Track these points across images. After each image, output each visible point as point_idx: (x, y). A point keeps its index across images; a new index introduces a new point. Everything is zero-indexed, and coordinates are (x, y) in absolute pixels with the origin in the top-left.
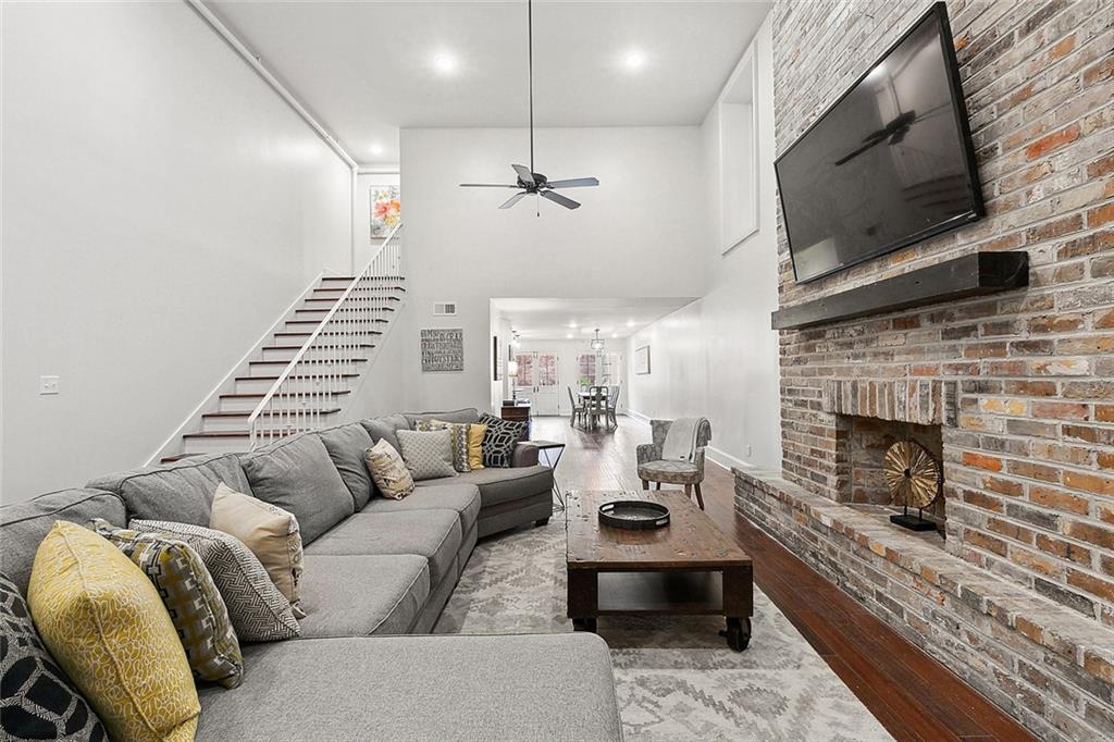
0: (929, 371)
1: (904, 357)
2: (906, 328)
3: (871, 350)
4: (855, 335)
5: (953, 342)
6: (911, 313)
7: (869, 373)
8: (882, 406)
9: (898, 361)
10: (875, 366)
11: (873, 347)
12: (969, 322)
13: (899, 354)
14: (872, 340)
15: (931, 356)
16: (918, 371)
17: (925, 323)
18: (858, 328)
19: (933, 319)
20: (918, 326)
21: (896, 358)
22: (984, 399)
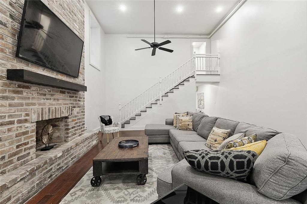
0: (67, 104)
1: (62, 101)
2: (63, 93)
3: (53, 98)
4: (47, 92)
5: (71, 98)
6: (64, 90)
7: (52, 105)
8: (58, 114)
9: (60, 102)
10: (54, 102)
11: (54, 97)
12: (73, 95)
13: (61, 100)
14: (54, 95)
15: (67, 101)
16: (65, 104)
17: (66, 93)
18: (49, 90)
19: (68, 93)
20: (65, 94)
21: (60, 101)
22: (75, 109)
